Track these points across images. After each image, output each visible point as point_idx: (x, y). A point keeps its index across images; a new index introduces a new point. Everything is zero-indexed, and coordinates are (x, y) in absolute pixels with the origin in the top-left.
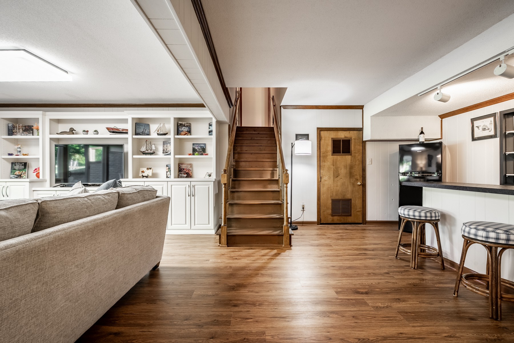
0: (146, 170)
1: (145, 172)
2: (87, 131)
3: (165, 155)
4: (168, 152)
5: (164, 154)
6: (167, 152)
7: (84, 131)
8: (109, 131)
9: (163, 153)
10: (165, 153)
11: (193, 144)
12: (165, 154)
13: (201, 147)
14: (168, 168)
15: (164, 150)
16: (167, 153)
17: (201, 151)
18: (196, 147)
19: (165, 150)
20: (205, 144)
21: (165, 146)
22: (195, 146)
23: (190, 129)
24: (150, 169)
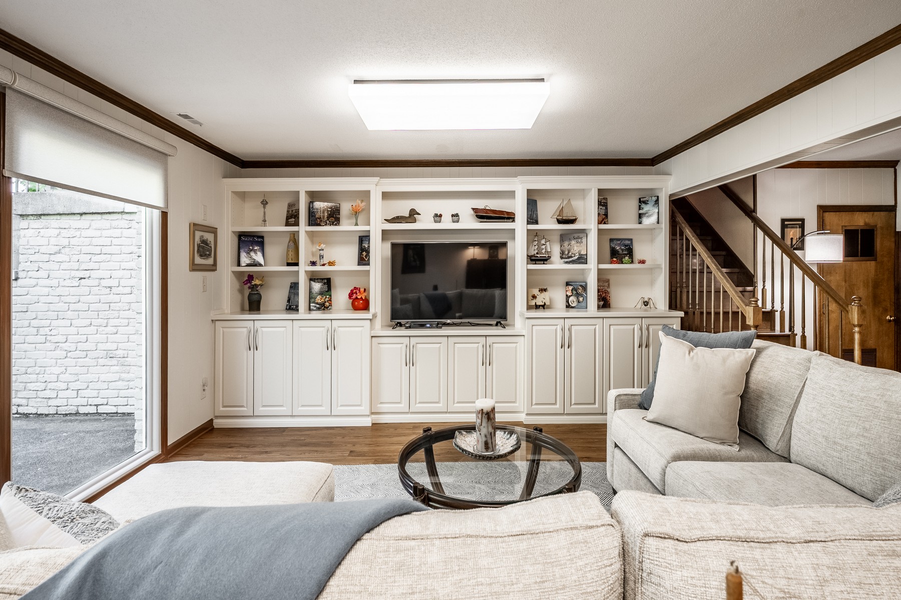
0: (539, 293)
1: (537, 296)
2: (441, 216)
3: (567, 263)
4: (573, 256)
5: (563, 260)
6: (571, 257)
7: (436, 215)
8: (476, 216)
9: (562, 258)
10: (566, 258)
11: (611, 240)
12: (566, 260)
13: (626, 246)
14: (571, 288)
15: (562, 253)
16: (571, 259)
17: (625, 254)
18: (616, 247)
19: (567, 253)
20: (631, 240)
21: (566, 244)
22: (616, 245)
23: (607, 209)
24: (545, 290)
